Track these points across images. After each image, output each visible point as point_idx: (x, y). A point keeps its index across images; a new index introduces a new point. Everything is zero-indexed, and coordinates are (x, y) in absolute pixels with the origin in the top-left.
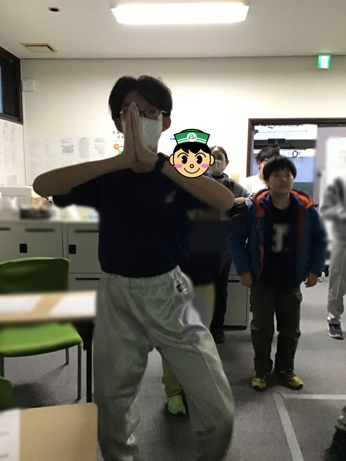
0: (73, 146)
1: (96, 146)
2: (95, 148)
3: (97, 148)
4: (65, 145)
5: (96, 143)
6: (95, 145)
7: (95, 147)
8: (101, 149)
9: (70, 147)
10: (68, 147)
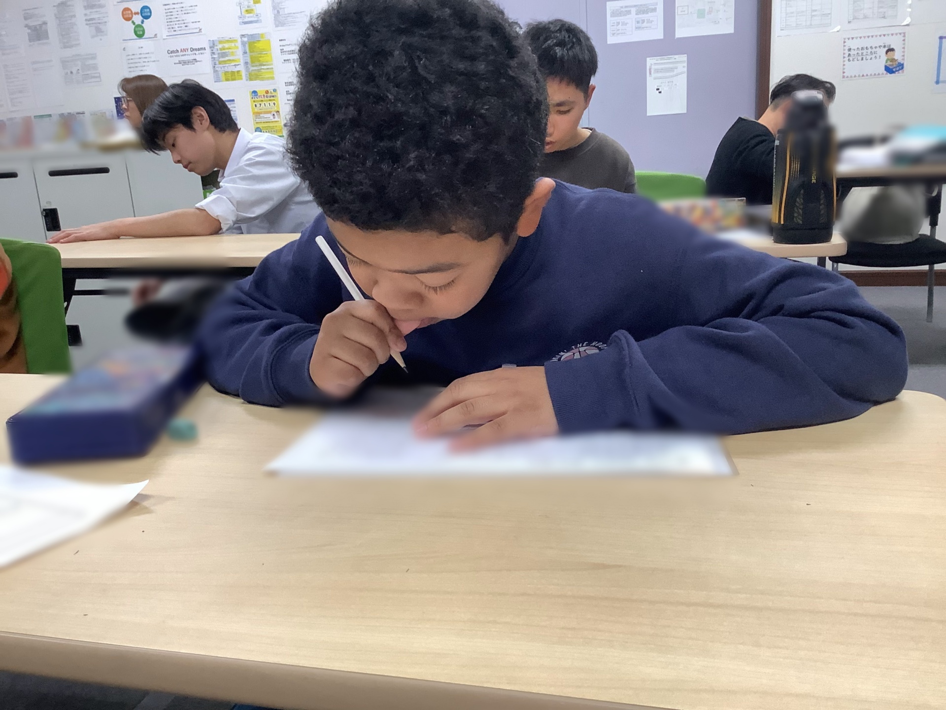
0: (45, 23)
1: (88, 18)
2: (88, 22)
3: (91, 22)
4: (32, 23)
5: (88, 12)
6: (86, 15)
7: (86, 20)
8: (99, 23)
9: (41, 26)
10: (38, 27)
